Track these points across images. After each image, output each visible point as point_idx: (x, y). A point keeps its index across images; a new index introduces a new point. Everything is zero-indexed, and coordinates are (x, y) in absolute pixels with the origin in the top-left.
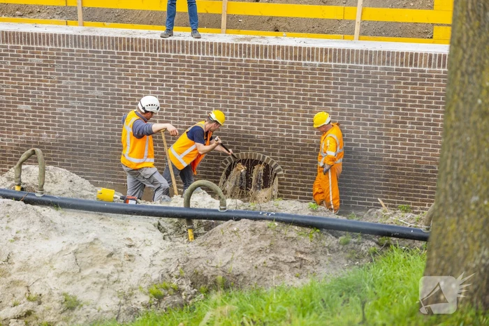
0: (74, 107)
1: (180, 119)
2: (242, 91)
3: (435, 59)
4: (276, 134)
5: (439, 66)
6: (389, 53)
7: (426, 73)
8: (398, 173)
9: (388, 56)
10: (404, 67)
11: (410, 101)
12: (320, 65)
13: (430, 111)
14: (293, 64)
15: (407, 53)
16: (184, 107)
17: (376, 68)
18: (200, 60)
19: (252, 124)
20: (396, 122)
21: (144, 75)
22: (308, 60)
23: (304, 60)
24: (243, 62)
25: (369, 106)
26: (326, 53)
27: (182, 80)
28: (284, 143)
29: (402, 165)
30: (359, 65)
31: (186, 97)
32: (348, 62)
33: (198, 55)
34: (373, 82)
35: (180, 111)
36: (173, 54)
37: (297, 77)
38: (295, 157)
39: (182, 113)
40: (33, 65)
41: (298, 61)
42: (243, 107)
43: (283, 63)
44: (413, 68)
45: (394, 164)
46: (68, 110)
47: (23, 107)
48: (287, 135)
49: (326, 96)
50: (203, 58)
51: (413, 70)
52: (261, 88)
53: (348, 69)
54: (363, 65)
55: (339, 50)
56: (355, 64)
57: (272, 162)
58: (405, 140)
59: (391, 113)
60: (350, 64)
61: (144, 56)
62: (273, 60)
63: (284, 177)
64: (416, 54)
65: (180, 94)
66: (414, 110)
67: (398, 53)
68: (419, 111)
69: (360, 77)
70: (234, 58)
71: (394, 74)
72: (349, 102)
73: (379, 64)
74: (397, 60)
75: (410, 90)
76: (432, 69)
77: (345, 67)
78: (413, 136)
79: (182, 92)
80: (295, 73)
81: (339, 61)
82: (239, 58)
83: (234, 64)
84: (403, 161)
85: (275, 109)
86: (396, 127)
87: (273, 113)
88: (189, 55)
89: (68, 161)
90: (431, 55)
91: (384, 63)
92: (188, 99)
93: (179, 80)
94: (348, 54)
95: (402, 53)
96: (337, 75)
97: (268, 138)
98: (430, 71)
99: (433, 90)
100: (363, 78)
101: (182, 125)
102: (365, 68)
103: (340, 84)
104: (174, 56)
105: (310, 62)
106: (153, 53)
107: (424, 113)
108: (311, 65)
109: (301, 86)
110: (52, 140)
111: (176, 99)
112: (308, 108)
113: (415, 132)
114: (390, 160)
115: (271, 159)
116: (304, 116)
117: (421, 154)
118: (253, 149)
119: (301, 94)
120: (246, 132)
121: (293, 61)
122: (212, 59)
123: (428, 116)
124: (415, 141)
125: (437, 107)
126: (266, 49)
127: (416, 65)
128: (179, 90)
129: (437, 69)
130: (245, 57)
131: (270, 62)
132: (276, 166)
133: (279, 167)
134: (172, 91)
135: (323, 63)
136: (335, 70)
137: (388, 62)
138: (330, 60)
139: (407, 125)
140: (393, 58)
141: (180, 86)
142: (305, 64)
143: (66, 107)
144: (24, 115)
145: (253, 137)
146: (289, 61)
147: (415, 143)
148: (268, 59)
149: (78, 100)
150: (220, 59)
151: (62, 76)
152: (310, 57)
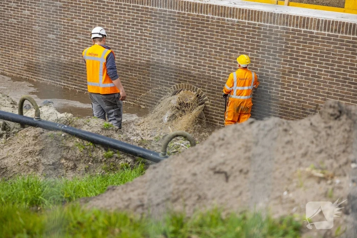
0: (80, 39)
1: (144, 54)
2: (184, 37)
3: (322, 24)
4: (205, 72)
5: (325, 30)
6: (288, 15)
7: (314, 35)
8: (289, 113)
9: (287, 19)
10: (299, 29)
11: (301, 56)
12: (238, 22)
13: (315, 66)
14: (219, 19)
15: (301, 17)
16: (146, 46)
17: (277, 28)
18: (158, 12)
19: (189, 63)
20: (290, 72)
21: (122, 20)
22: (230, 17)
23: (227, 17)
24: (186, 16)
25: (271, 57)
26: (243, 13)
27: (146, 25)
28: (211, 80)
29: (292, 107)
30: (266, 24)
31: (148, 38)
32: (258, 21)
33: (157, 8)
34: (275, 38)
35: (144, 48)
36: (141, 6)
37: (221, 30)
38: (217, 91)
39: (145, 50)
40: (57, 7)
41: (223, 18)
42: (184, 50)
43: (212, 18)
44: (305, 30)
45: (287, 105)
46: (76, 41)
47: (50, 36)
48: (213, 74)
49: (241, 46)
50: (160, 10)
51: (304, 32)
52: (197, 36)
53: (257, 26)
54: (268, 24)
55: (252, 11)
56: (262, 23)
57: (202, 93)
58: (296, 87)
59: (286, 64)
60: (259, 23)
61: (123, 6)
62: (206, 15)
63: (209, 106)
64: (308, 18)
65: (145, 36)
66: (304, 64)
67: (294, 16)
68: (307, 65)
69: (266, 33)
70: (181, 11)
71: (290, 33)
72: (257, 52)
73: (280, 24)
74: (293, 23)
75: (301, 47)
76: (319, 32)
77: (255, 24)
78: (302, 85)
79: (146, 34)
80: (220, 26)
81: (252, 20)
82: (183, 12)
83: (179, 16)
84: (294, 104)
85: (205, 53)
86: (290, 76)
87: (204, 56)
88: (151, 7)
89: (75, 77)
90: (319, 20)
91: (283, 24)
92: (149, 40)
93: (144, 25)
94: (258, 15)
95: (298, 17)
96: (249, 31)
97: (200, 75)
98: (317, 33)
99: (319, 48)
100: (268, 35)
101: (145, 59)
102: (270, 27)
103: (251, 38)
104: (141, 7)
105: (231, 19)
106: (129, 4)
107: (311, 67)
108: (232, 21)
109: (224, 37)
110: (66, 61)
111: (142, 39)
112: (228, 54)
113: (304, 82)
114: (284, 102)
115: (201, 91)
116: (225, 60)
117: (307, 100)
118: (190, 82)
119: (224, 43)
120: (186, 68)
121: (220, 17)
122: (166, 11)
123: (314, 69)
124: (302, 88)
125: (321, 63)
126: (202, 6)
127: (307, 28)
128: (144, 33)
129: (323, 32)
130: (187, 11)
131: (204, 17)
132: (204, 96)
133: (206, 98)
134: (139, 33)
135: (240, 20)
136: (248, 27)
137: (287, 23)
138: (245, 19)
139: (298, 75)
140: (290, 20)
141: (145, 30)
142: (228, 21)
143: (75, 38)
144: (51, 42)
145: (190, 73)
146: (217, 17)
147: (303, 90)
148: (203, 14)
149: (83, 34)
150: (171, 12)
151: (73, 16)
152: (232, 15)
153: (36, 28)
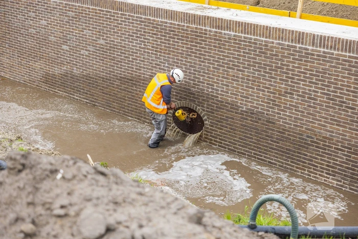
0: (90, 51)
1: (147, 69)
2: (184, 51)
3: (317, 39)
4: (204, 90)
5: (320, 46)
6: (283, 30)
7: (309, 52)
8: (287, 138)
9: (283, 33)
10: (294, 44)
11: (297, 75)
12: (235, 36)
13: (311, 87)
14: (216, 32)
15: (296, 32)
16: (149, 59)
17: (273, 43)
18: (159, 23)
19: (189, 79)
20: (286, 92)
21: (127, 32)
22: (227, 30)
23: (224, 30)
24: (185, 28)
25: (267, 75)
26: (239, 26)
27: (149, 38)
28: (209, 98)
29: (289, 132)
30: (262, 39)
31: (150, 52)
32: (254, 35)
33: (158, 19)
34: (271, 54)
35: (147, 62)
36: (144, 17)
37: (219, 44)
38: (216, 111)
39: (148, 64)
40: (69, 17)
41: (220, 31)
42: (185, 65)
43: (210, 31)
44: (301, 46)
45: (283, 130)
46: (87, 53)
47: (64, 47)
48: (211, 92)
49: (238, 62)
50: (161, 22)
51: (300, 48)
52: (196, 50)
53: (253, 41)
54: (264, 39)
55: (248, 24)
56: (258, 38)
57: (201, 112)
58: (292, 109)
59: (282, 84)
60: (255, 37)
61: (127, 17)
62: (204, 28)
63: (208, 126)
64: (303, 33)
65: (148, 49)
66: (299, 84)
67: (289, 30)
68: (303, 85)
69: (261, 49)
70: (180, 23)
71: (286, 49)
72: (253, 69)
73: (276, 39)
74: (289, 38)
75: (297, 65)
76: (315, 48)
77: (251, 39)
78: (298, 107)
79: (148, 47)
80: (217, 40)
81: (248, 34)
82: (183, 24)
83: (179, 29)
84: (290, 128)
85: (204, 69)
86: (286, 97)
87: (203, 72)
88: (153, 18)
89: (86, 90)
90: (314, 35)
91: (279, 39)
92: (152, 53)
93: (147, 37)
94: (254, 28)
95: (293, 31)
96: (245, 45)
97: (199, 92)
98: (312, 50)
99: (314, 67)
100: (263, 50)
101: (148, 73)
102: (265, 42)
103: (247, 53)
104: (144, 18)
105: (228, 32)
106: (133, 15)
107: (307, 88)
108: (228, 35)
109: (222, 52)
110: (78, 74)
111: (145, 52)
112: (226, 71)
113: (300, 104)
114: (281, 125)
115: (201, 110)
116: (223, 77)
117: (303, 124)
118: (190, 100)
119: (221, 59)
120: (186, 85)
121: (217, 30)
122: (166, 23)
123: (310, 90)
124: (299, 111)
125: (317, 84)
126: (200, 18)
127: (302, 44)
128: (147, 46)
129: (318, 49)
130: (187, 23)
131: (201, 29)
132: (204, 116)
133: (205, 117)
134: (143, 46)
135: (237, 34)
136: (245, 41)
137: (282, 38)
138: (242, 32)
139: (294, 96)
140: (286, 35)
141: (148, 42)
142: (225, 34)
143: (86, 50)
144: (65, 53)
145: (189, 90)
146: (214, 30)
147: (300, 113)
148: (201, 27)
149: (93, 46)
150: (171, 24)
151: (84, 27)
152: (228, 28)
153: (52, 38)
